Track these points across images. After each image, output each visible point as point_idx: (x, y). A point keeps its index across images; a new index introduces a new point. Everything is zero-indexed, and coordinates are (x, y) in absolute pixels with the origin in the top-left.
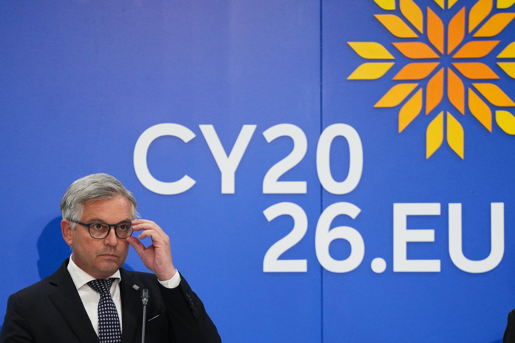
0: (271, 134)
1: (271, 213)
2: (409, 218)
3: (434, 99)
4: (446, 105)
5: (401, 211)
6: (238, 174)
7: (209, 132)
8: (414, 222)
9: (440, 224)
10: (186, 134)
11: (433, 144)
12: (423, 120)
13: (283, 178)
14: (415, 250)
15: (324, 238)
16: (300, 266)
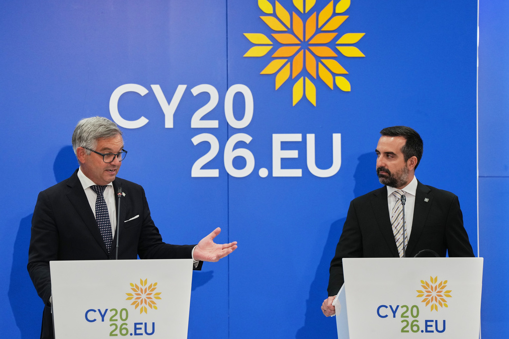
0: (196, 91)
1: (196, 140)
2: (282, 143)
3: (297, 70)
4: (304, 73)
5: (278, 139)
6: (175, 115)
7: (157, 89)
8: (285, 146)
9: (301, 147)
10: (142, 91)
11: (297, 97)
12: (291, 82)
13: (203, 118)
14: (286, 163)
15: (229, 156)
16: (214, 173)
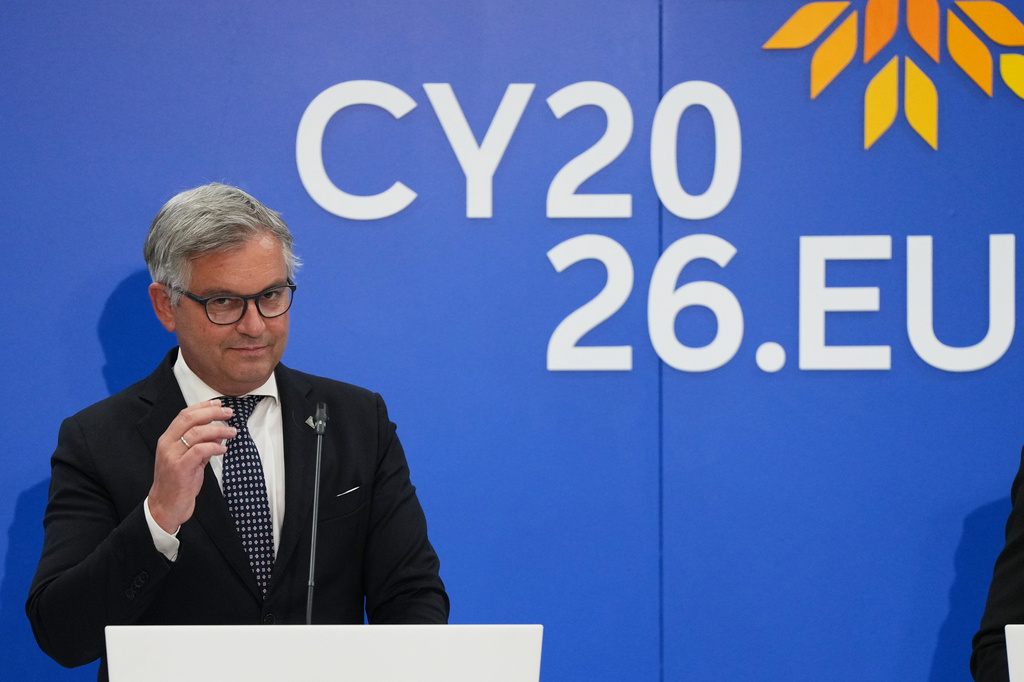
0: (564, 101)
1: (563, 256)
2: (831, 265)
3: (880, 33)
4: (903, 45)
5: (816, 251)
6: (499, 179)
7: (442, 97)
8: (840, 273)
9: (889, 276)
10: (397, 102)
11: (877, 120)
12: (859, 72)
13: (586, 188)
14: (842, 328)
15: (664, 304)
16: (618, 358)
